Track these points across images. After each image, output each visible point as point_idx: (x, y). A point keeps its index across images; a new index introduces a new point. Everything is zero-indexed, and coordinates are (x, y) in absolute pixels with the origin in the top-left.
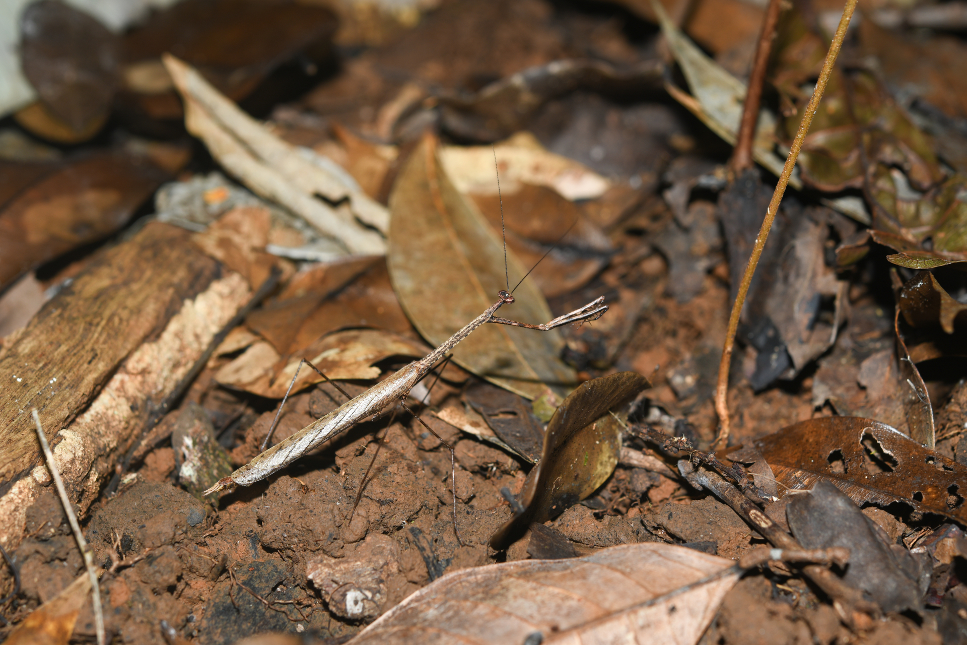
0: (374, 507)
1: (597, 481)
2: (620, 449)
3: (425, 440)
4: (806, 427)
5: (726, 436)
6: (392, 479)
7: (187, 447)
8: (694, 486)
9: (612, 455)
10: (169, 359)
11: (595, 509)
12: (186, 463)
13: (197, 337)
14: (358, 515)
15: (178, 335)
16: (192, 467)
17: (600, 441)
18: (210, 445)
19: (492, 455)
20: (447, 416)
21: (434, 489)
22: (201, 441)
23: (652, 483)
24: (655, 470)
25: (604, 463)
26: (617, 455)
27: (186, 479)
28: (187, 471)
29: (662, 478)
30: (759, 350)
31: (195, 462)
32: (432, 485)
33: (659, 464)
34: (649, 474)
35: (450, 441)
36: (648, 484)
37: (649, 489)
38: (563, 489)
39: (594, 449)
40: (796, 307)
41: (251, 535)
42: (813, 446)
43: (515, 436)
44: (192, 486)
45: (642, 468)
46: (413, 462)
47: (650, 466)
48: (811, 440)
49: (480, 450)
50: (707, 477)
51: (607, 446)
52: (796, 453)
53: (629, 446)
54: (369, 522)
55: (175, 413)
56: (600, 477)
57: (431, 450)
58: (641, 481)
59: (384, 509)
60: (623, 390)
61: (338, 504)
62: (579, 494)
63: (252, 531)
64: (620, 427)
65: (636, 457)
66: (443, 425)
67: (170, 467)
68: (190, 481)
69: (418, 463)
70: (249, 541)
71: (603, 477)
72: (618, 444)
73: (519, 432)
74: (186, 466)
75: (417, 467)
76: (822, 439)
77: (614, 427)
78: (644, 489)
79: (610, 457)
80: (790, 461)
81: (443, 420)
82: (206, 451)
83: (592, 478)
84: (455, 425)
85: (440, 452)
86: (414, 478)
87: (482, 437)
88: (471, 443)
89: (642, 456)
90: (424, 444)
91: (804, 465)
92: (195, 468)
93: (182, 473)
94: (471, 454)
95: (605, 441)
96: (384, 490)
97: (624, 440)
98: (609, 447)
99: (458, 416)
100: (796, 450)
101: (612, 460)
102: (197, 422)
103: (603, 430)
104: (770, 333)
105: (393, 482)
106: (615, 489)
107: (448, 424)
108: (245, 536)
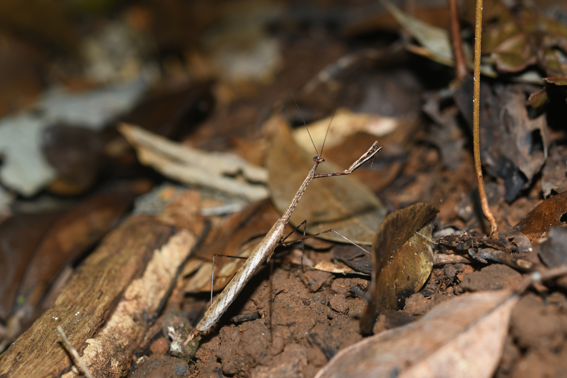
0: (285, 330)
1: (423, 278)
2: (432, 255)
3: (312, 286)
4: (542, 207)
5: (496, 229)
6: (293, 311)
7: (172, 333)
8: (482, 262)
9: (428, 260)
10: (152, 287)
11: (428, 296)
12: (173, 342)
13: (167, 271)
14: (276, 336)
15: (155, 272)
16: (177, 344)
17: (417, 253)
18: (186, 329)
19: (354, 281)
20: (321, 267)
21: (323, 311)
22: (179, 327)
23: (457, 270)
24: (457, 262)
25: (424, 266)
26: (431, 260)
27: (175, 352)
28: (175, 347)
29: (464, 266)
30: (504, 177)
31: (178, 340)
32: (321, 309)
33: (459, 258)
34: (455, 266)
35: (327, 281)
36: (455, 271)
37: (456, 274)
38: (402, 288)
39: (414, 258)
40: (518, 144)
41: (217, 370)
42: (549, 217)
43: (366, 266)
44: (180, 355)
45: (449, 263)
46: (307, 299)
47: (454, 260)
48: (547, 214)
49: (347, 281)
50: (487, 252)
51: (423, 255)
52: (540, 224)
53: (438, 253)
54: (284, 339)
55: (163, 317)
56: (424, 275)
57: (317, 291)
58: (451, 271)
59: (292, 329)
60: (420, 216)
61: (263, 334)
62: (414, 289)
63: (217, 368)
64: (428, 242)
65: (443, 258)
66: (320, 273)
67: (165, 349)
68: (178, 352)
69: (310, 300)
70: (217, 374)
71: (426, 275)
72: (430, 253)
73: (367, 264)
74: (173, 344)
75: (310, 302)
76: (553, 210)
77: (424, 243)
78: (454, 275)
79: (427, 262)
80: (537, 229)
81: (319, 270)
82: (184, 332)
83: (419, 278)
84: (327, 271)
85: (323, 290)
86: (310, 308)
87: (345, 273)
88: (341, 280)
89: (447, 256)
90: (312, 288)
91: (546, 229)
92: (179, 344)
93: (172, 349)
94: (343, 286)
95: (421, 252)
96: (289, 317)
97: (434, 250)
98: (425, 256)
99: (328, 265)
100: (540, 222)
101: (429, 263)
102: (176, 318)
103: (417, 246)
104: (508, 165)
105: (294, 312)
106: (437, 281)
107: (323, 271)
108: (213, 372)
